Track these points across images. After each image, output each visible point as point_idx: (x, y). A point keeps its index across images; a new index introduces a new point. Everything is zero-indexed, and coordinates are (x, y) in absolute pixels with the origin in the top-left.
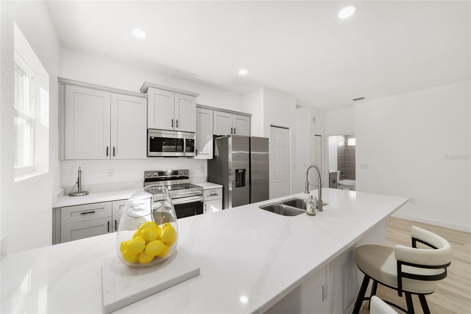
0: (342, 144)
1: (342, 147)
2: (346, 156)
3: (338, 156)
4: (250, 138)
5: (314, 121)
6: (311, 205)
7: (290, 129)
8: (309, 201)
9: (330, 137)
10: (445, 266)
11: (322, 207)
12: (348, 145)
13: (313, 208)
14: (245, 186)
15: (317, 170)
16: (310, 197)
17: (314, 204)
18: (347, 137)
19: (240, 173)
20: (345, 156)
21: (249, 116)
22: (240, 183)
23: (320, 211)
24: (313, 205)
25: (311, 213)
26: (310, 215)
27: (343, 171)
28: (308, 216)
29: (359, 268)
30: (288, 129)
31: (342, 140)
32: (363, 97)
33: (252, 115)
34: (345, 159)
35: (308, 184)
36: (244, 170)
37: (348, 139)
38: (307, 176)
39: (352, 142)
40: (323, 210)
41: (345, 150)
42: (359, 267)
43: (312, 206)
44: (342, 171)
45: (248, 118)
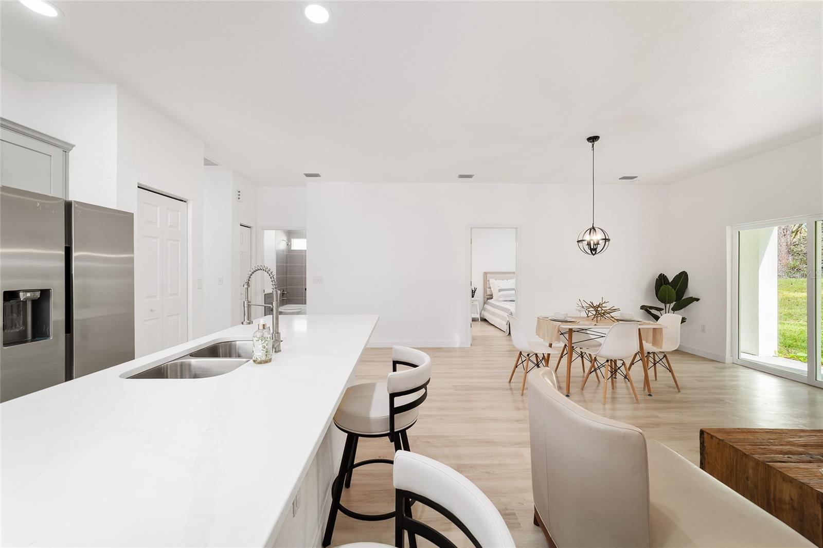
0: (282, 246)
1: (283, 251)
2: (290, 266)
3: (277, 266)
4: (68, 206)
5: (239, 198)
6: (263, 341)
7: (190, 205)
8: (258, 336)
9: (266, 232)
10: (424, 386)
11: (280, 344)
12: (292, 249)
13: (267, 347)
14: (49, 336)
15: (270, 275)
16: (261, 327)
17: (269, 339)
18: (290, 234)
19: (25, 302)
20: (287, 266)
21: (66, 148)
22: (25, 331)
23: (275, 352)
24: (267, 342)
25: (264, 358)
26: (260, 363)
27: (285, 290)
28: (258, 365)
29: (336, 425)
30: (185, 203)
31: (283, 240)
32: (319, 174)
33: (73, 146)
34: (286, 271)
35: (249, 306)
36: (45, 294)
37: (292, 239)
38: (247, 288)
39: (298, 244)
40: (281, 349)
41: (287, 257)
42: (339, 426)
43: (265, 345)
44: (283, 291)
45: (57, 153)
